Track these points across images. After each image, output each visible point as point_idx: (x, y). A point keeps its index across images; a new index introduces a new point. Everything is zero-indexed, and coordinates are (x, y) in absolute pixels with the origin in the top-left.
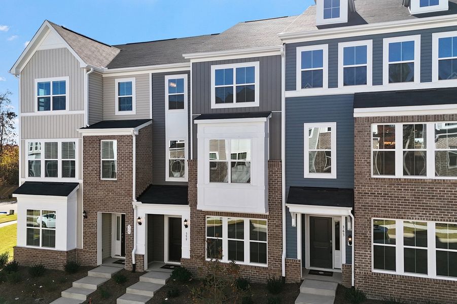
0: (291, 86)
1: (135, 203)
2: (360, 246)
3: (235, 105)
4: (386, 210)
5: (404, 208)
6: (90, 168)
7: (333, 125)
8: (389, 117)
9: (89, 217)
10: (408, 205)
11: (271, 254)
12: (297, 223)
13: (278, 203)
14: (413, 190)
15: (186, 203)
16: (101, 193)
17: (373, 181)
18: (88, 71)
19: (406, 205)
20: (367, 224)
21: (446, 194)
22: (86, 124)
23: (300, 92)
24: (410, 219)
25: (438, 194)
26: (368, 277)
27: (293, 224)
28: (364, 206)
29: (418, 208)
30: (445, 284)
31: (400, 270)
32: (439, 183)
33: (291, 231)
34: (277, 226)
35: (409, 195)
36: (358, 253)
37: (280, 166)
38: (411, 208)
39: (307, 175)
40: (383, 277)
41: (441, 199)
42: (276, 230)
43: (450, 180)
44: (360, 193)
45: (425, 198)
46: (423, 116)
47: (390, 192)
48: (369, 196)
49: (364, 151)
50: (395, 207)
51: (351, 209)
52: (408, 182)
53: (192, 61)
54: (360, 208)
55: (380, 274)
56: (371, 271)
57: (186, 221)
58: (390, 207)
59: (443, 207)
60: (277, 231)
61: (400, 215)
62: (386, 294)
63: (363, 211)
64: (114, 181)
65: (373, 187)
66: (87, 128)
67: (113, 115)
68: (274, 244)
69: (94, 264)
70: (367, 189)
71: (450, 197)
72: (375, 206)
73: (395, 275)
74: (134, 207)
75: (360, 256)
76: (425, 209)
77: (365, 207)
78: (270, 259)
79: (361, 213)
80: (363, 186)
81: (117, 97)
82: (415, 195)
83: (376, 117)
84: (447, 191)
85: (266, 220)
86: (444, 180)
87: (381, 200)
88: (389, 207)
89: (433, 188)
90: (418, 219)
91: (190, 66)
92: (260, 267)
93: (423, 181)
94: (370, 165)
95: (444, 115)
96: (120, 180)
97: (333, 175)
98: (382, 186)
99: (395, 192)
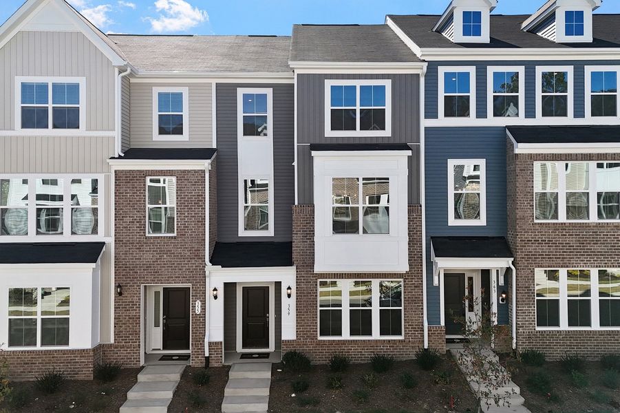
0: (432, 113)
1: (209, 267)
2: (524, 301)
3: (358, 133)
4: (551, 258)
5: (568, 255)
6: (128, 219)
7: (482, 163)
8: (553, 154)
9: (125, 294)
10: (572, 252)
11: (409, 322)
12: (439, 281)
13: (418, 257)
14: (578, 235)
15: (290, 264)
16: (148, 257)
17: (537, 227)
18: (120, 73)
19: (571, 252)
20: (530, 275)
21: (609, 238)
22: (118, 151)
23: (442, 121)
24: (575, 267)
25: (602, 238)
26: (531, 336)
27: (436, 283)
28: (527, 255)
29: (582, 255)
30: (609, 335)
31: (564, 325)
32: (602, 227)
33: (433, 291)
34: (416, 287)
35: (573, 241)
36: (521, 310)
37: (419, 211)
38: (576, 255)
39: (452, 221)
40: (548, 335)
41: (604, 244)
42: (415, 292)
43: (613, 223)
44: (523, 241)
45: (589, 244)
46: (587, 154)
47: (554, 238)
48: (532, 243)
49: (527, 192)
50: (560, 255)
51: (512, 259)
52: (573, 227)
53: (297, 72)
54: (523, 258)
55: (545, 331)
56: (535, 329)
57: (289, 288)
58: (555, 255)
59: (606, 252)
60: (417, 292)
61: (565, 263)
62: (551, 353)
63: (527, 261)
64: (172, 237)
65: (537, 233)
66: (120, 157)
67: (150, 140)
68: (412, 309)
69: (135, 364)
70: (529, 236)
71: (613, 241)
72: (539, 255)
73: (560, 331)
74: (207, 273)
75: (523, 313)
76: (589, 255)
77: (528, 257)
78: (407, 328)
79: (524, 263)
80: (526, 232)
81: (156, 114)
82: (579, 241)
83: (539, 155)
84: (610, 235)
85: (402, 280)
86: (608, 223)
87: (545, 248)
88: (553, 255)
89: (597, 232)
90: (583, 266)
91: (293, 78)
92: (394, 340)
93: (587, 225)
94: (533, 208)
95: (606, 154)
96: (181, 235)
97: (482, 221)
98: (545, 232)
99: (559, 238)
